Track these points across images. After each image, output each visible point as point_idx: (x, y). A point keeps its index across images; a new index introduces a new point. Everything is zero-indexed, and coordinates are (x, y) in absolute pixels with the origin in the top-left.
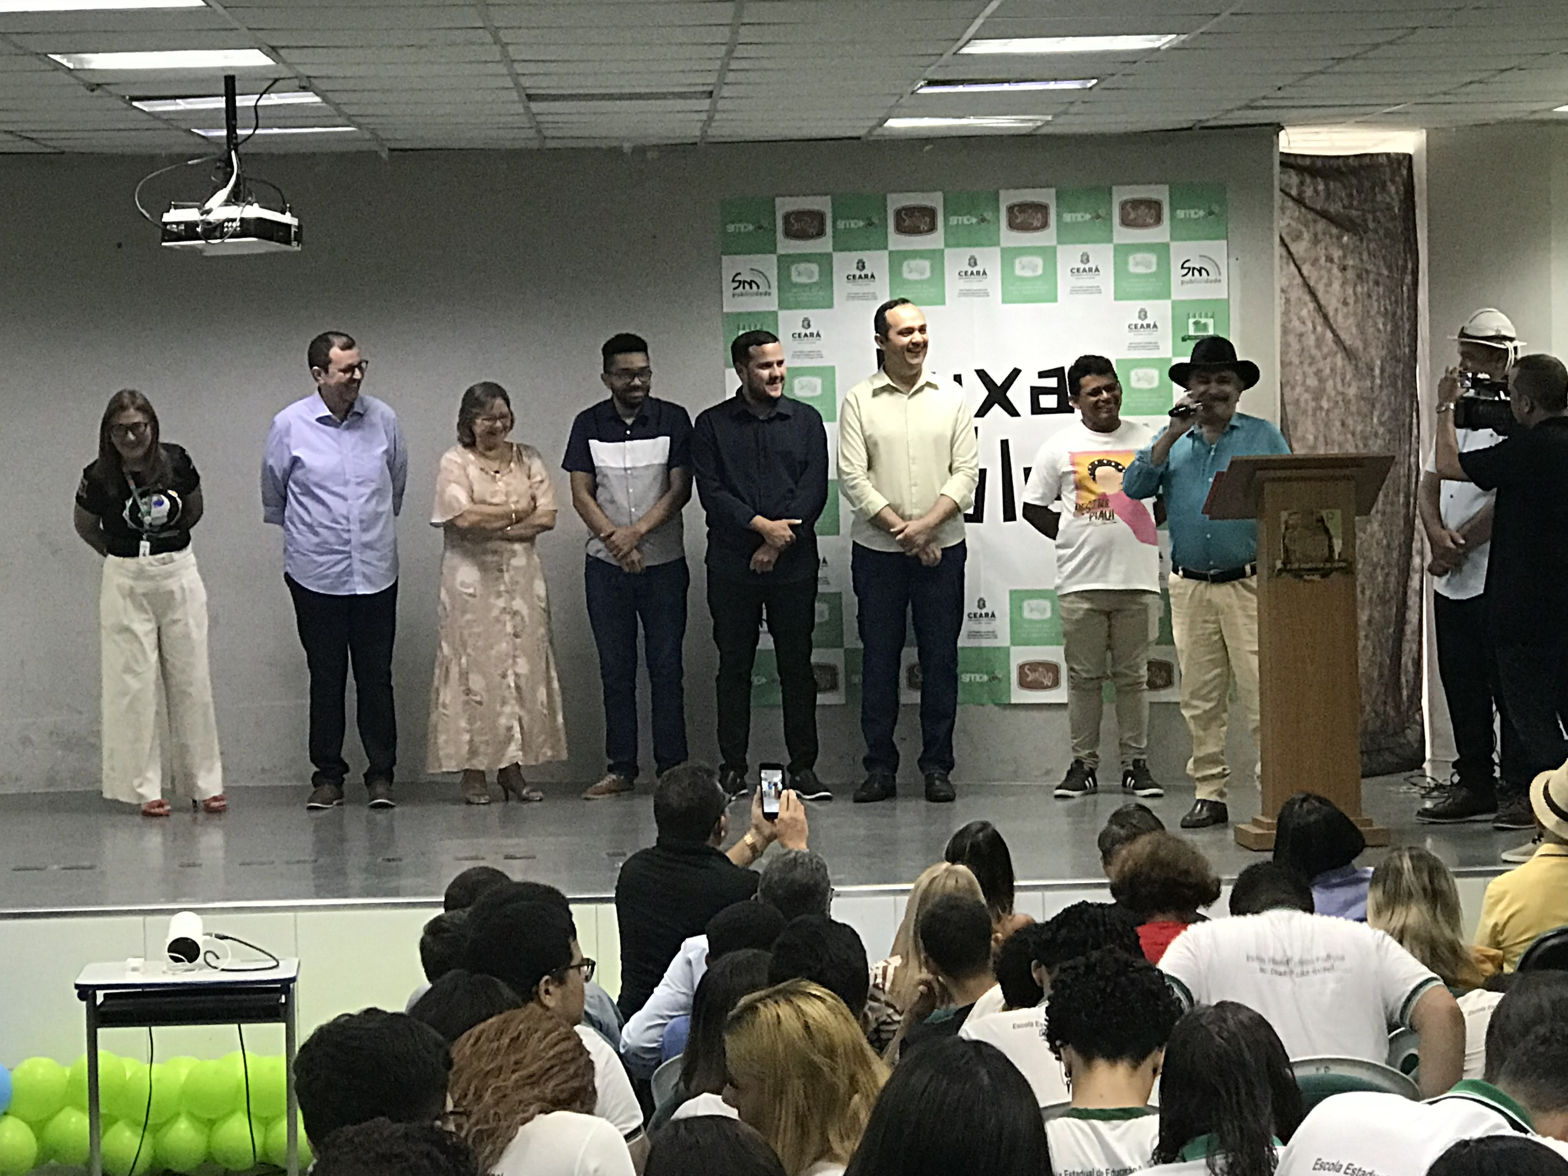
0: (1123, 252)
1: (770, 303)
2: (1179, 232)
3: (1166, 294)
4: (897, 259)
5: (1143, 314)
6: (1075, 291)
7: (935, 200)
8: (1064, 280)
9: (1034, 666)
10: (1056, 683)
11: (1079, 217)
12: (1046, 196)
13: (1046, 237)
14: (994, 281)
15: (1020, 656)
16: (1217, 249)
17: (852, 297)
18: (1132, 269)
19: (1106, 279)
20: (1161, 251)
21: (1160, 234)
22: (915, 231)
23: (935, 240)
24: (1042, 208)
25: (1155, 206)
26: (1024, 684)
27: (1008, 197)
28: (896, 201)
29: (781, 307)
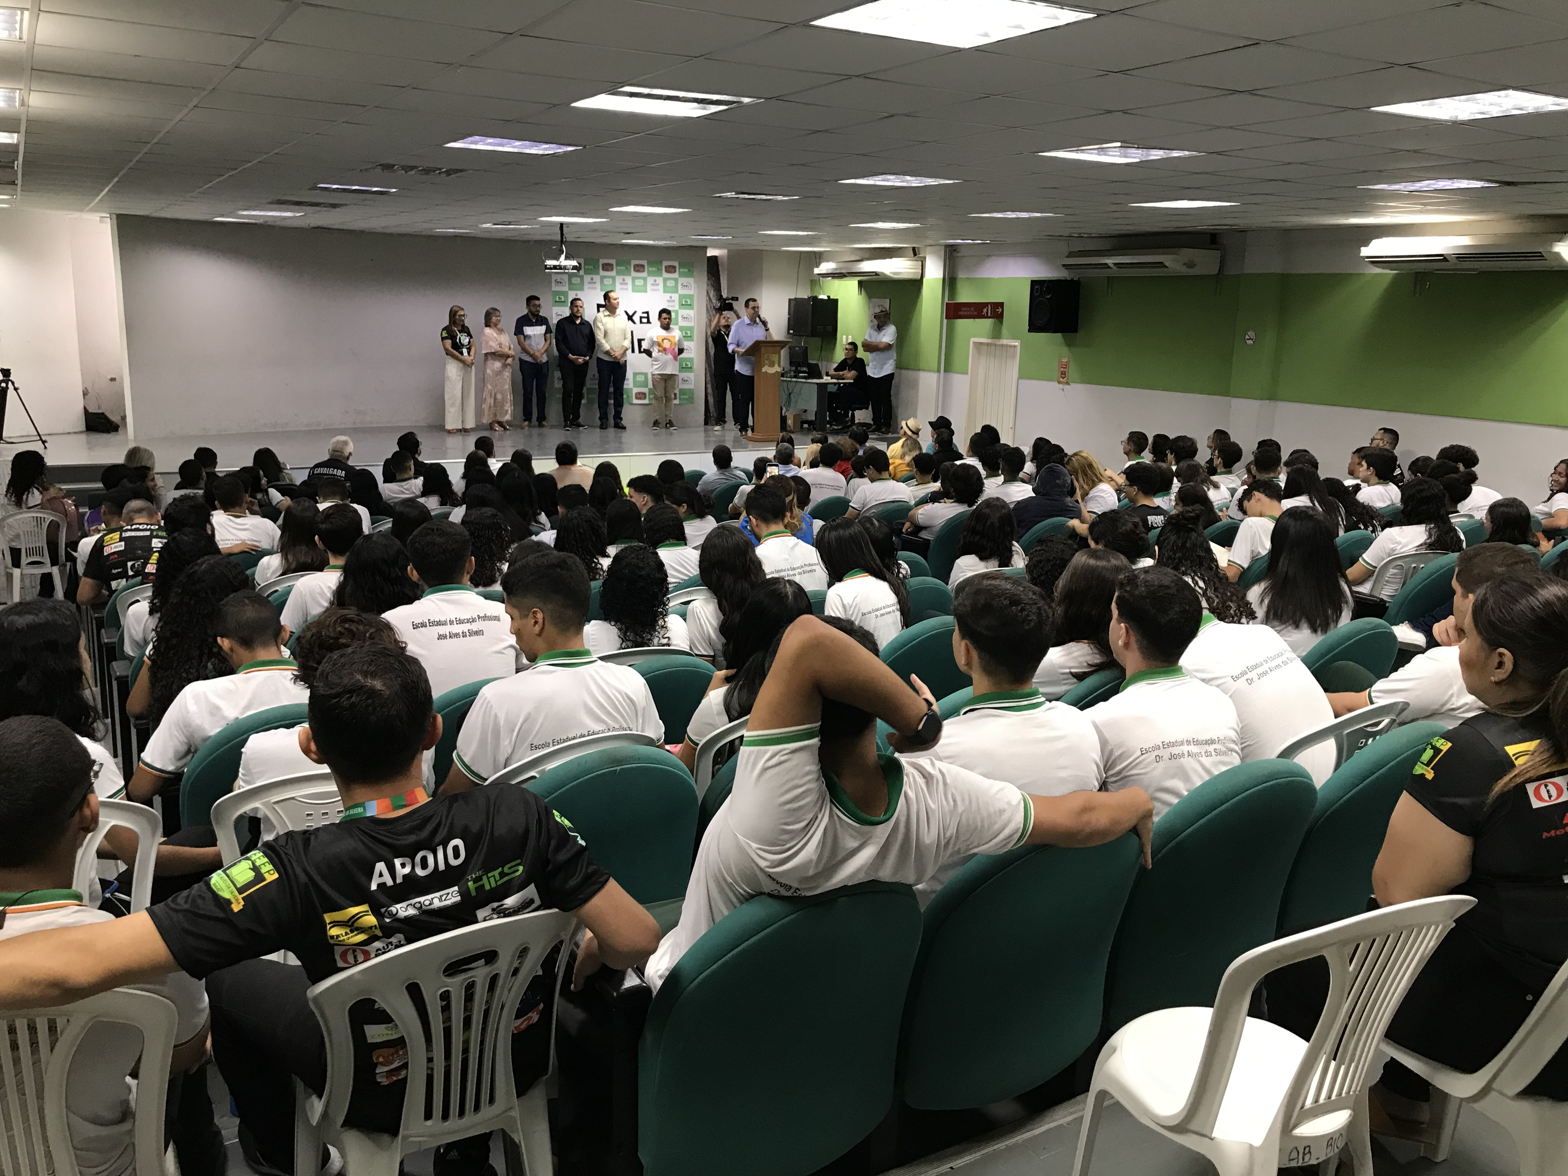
0: (665, 280)
1: (565, 288)
2: (681, 275)
3: (677, 292)
4: (602, 278)
5: (671, 297)
6: (652, 290)
7: (613, 262)
8: (649, 287)
9: (639, 393)
10: (645, 398)
11: (653, 269)
12: (644, 263)
13: (644, 274)
14: (630, 286)
15: (635, 390)
16: (691, 280)
17: (589, 288)
18: (668, 284)
19: (661, 287)
20: (676, 280)
21: (676, 275)
22: (607, 270)
23: (613, 273)
24: (643, 266)
25: (674, 267)
26: (637, 398)
27: (634, 262)
28: (602, 261)
29: (570, 289)
